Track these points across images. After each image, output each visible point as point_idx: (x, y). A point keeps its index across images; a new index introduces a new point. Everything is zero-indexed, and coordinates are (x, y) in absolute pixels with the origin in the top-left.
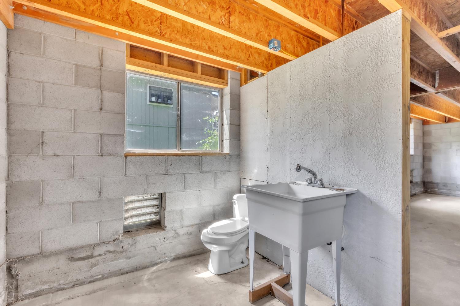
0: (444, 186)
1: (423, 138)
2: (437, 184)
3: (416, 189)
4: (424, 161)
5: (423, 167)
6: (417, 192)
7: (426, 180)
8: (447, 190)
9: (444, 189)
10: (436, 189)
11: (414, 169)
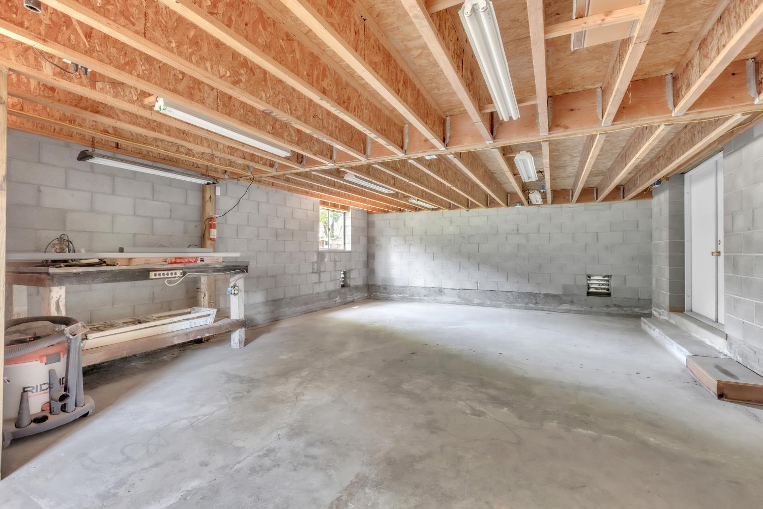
0: (384, 288)
1: (368, 230)
2: (379, 286)
3: (355, 294)
4: (368, 259)
5: (368, 267)
6: (355, 298)
7: (371, 283)
8: (386, 293)
9: (384, 293)
10: (378, 294)
11: (353, 269)
